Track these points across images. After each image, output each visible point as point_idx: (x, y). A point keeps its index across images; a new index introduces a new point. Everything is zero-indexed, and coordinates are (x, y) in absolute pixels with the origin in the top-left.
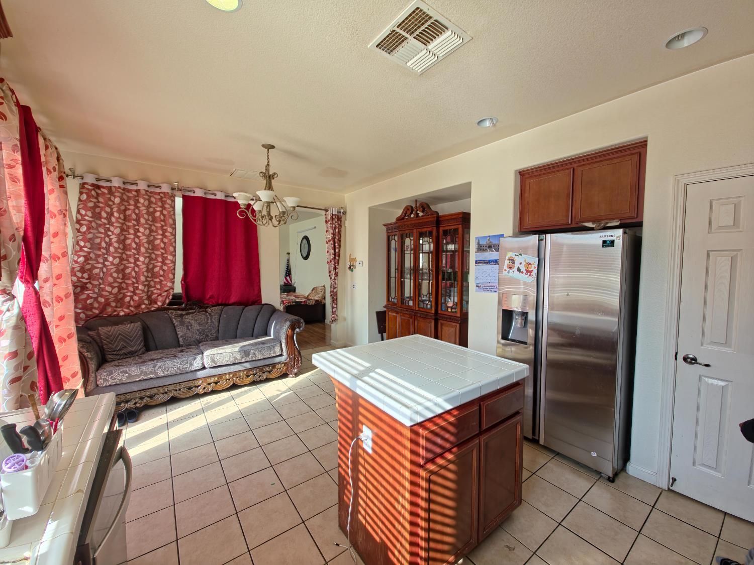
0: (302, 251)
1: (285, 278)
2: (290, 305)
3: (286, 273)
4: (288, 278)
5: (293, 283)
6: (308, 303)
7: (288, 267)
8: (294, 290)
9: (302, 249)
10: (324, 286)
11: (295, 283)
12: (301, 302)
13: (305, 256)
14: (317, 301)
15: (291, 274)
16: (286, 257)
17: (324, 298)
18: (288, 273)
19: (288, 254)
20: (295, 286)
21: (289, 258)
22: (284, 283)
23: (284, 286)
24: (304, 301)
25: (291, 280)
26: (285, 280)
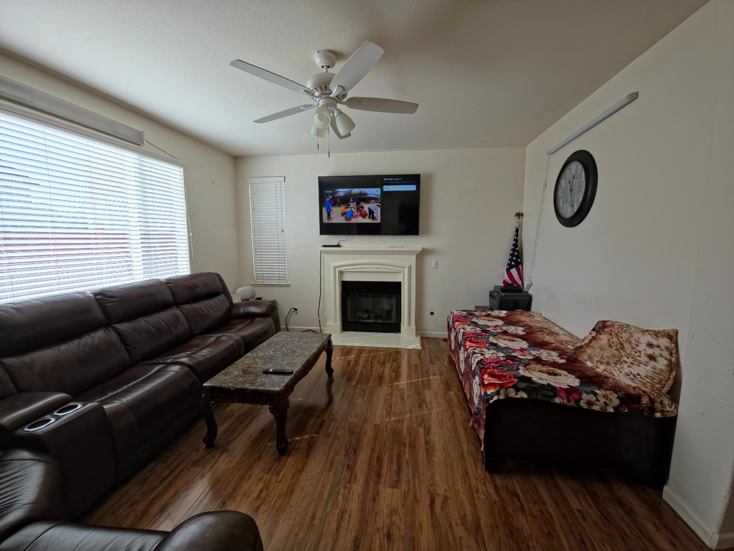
0: (561, 203)
1: (508, 271)
2: (508, 399)
3: (511, 260)
4: (514, 271)
5: (526, 283)
6: (582, 404)
7: (515, 245)
8: (526, 304)
9: (560, 193)
10: (673, 337)
11: (530, 285)
12: (555, 391)
13: (568, 212)
14: (629, 398)
15: (521, 263)
16: (513, 223)
17: (674, 393)
18: (516, 259)
19: (519, 215)
20: (530, 292)
21: (521, 225)
22: (505, 282)
23: (503, 290)
24: (570, 391)
25: (521, 278)
26: (506, 276)
